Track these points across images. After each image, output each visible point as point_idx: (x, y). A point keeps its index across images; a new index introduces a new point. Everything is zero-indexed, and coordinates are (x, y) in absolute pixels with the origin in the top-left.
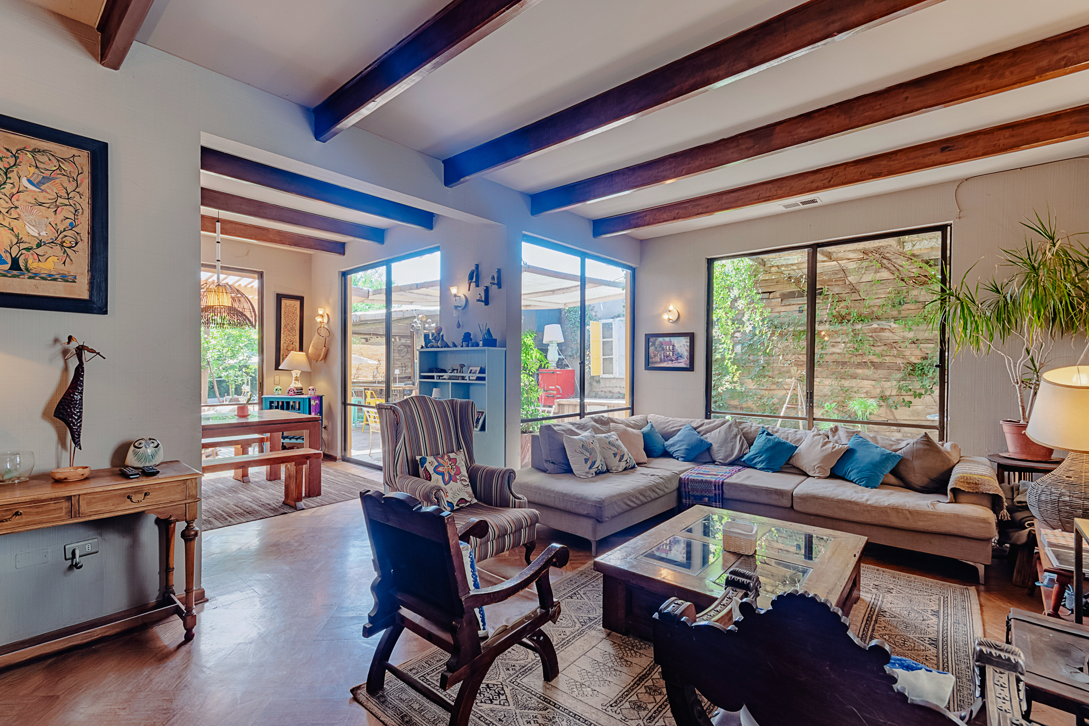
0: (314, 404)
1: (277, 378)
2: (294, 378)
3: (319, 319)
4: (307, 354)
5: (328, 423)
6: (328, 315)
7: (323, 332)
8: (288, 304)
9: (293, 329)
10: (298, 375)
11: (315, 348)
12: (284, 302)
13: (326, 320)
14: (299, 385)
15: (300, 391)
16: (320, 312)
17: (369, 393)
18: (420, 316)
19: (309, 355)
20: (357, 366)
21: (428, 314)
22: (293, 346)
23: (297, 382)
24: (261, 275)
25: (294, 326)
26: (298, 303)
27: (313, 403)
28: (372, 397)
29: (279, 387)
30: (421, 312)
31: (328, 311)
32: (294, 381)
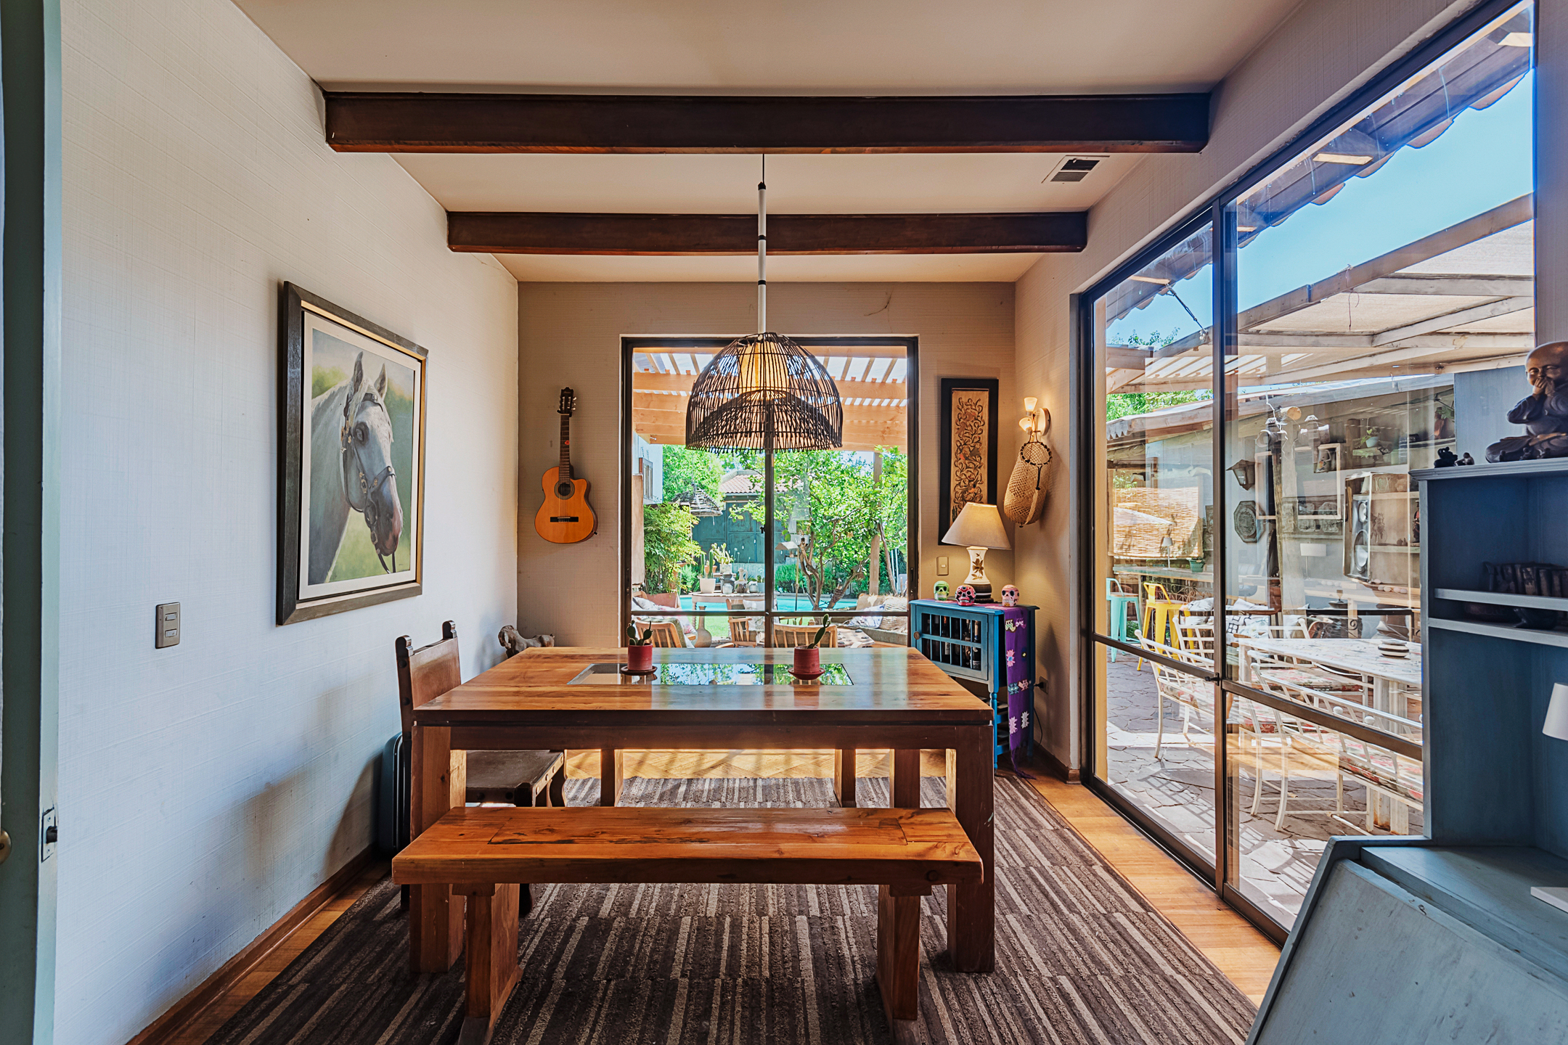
0: (1013, 629)
1: (943, 561)
2: (972, 564)
3: (1025, 424)
4: (1001, 510)
5: (1049, 677)
6: (1047, 412)
7: (1038, 455)
8: (964, 400)
9: (975, 453)
10: (982, 558)
11: (1021, 493)
12: (959, 397)
13: (1042, 426)
14: (983, 580)
15: (983, 595)
16: (1029, 405)
17: (1151, 588)
18: (1283, 410)
19: (1006, 511)
20: (1127, 530)
21: (1306, 402)
22: (975, 490)
23: (978, 574)
24: (912, 345)
25: (978, 446)
26: (984, 396)
27: (1009, 626)
28: (1159, 596)
29: (942, 583)
30: (1288, 400)
31: (1048, 402)
32: (972, 572)
